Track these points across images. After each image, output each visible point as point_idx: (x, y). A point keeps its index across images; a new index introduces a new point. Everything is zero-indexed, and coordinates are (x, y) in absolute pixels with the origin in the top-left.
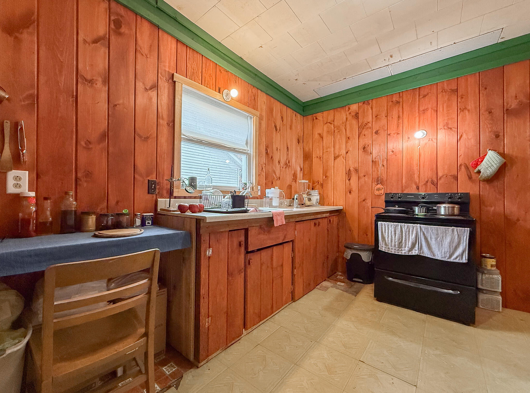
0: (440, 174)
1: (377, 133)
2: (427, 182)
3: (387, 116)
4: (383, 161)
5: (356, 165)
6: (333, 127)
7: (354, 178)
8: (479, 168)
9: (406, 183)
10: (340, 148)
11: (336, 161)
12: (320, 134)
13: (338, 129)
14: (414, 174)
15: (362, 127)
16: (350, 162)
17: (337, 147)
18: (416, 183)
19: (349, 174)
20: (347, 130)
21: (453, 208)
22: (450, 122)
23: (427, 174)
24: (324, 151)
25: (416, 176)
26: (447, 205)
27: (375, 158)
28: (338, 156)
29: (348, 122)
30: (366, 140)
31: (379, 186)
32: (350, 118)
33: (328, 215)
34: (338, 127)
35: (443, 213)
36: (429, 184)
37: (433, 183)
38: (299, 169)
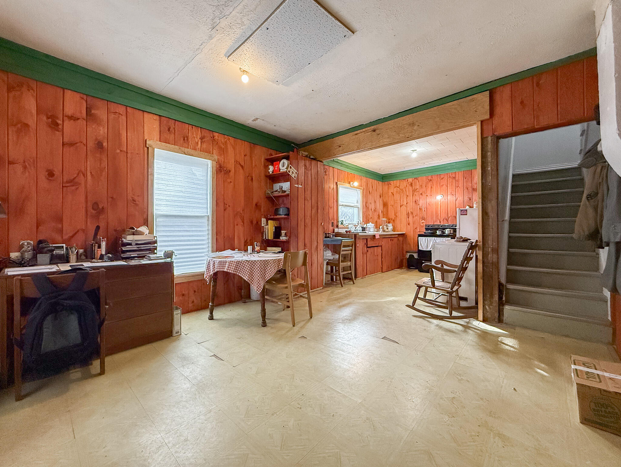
0: (449, 216)
1: (421, 194)
3: (426, 186)
4: (424, 208)
5: (412, 210)
6: (399, 189)
7: (411, 217)
9: (435, 219)
10: (403, 201)
11: (401, 207)
12: (392, 193)
14: (438, 215)
15: (414, 191)
16: (409, 209)
17: (402, 200)
18: (439, 220)
19: (408, 214)
20: (407, 191)
21: (451, 230)
22: (453, 191)
23: (444, 216)
24: (395, 202)
25: (439, 217)
26: (448, 230)
27: (421, 207)
28: (402, 205)
29: (407, 188)
30: (417, 198)
31: (423, 221)
32: (408, 185)
33: (397, 236)
34: (402, 190)
35: (447, 233)
36: (445, 220)
38: (381, 212)
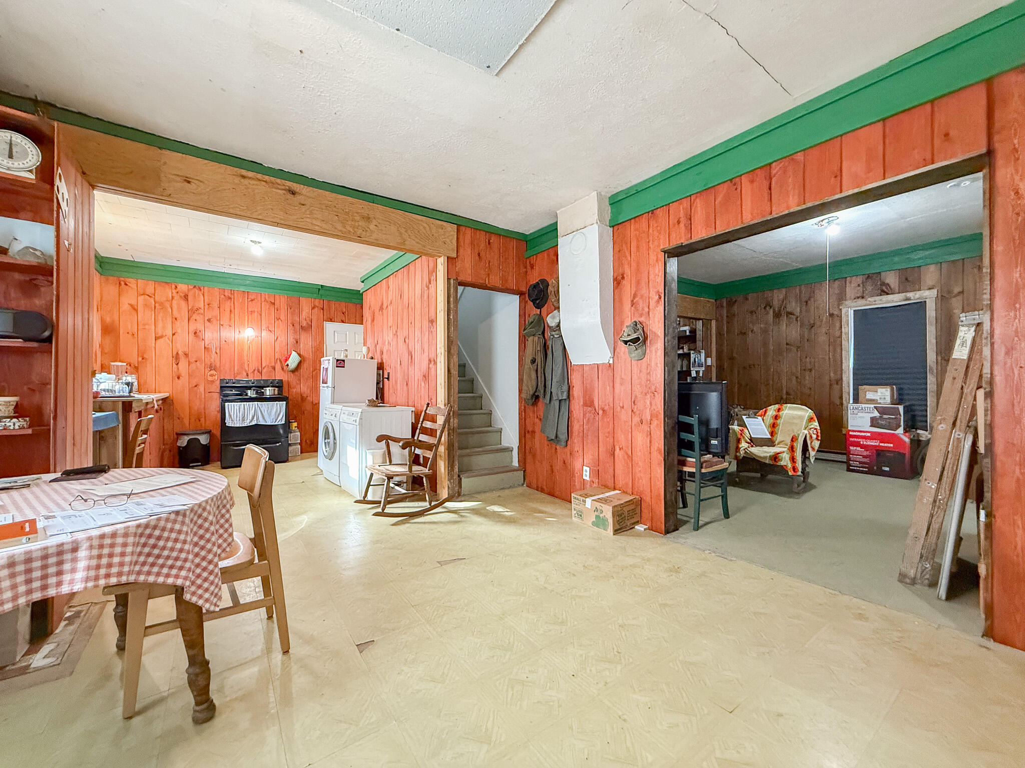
0: (264, 365)
1: (209, 320)
2: (254, 370)
3: (219, 307)
4: (216, 349)
5: (186, 349)
6: (153, 302)
7: (183, 365)
8: (288, 362)
9: (238, 370)
10: (164, 328)
11: (159, 341)
12: (131, 305)
13: (160, 305)
14: (244, 363)
15: (192, 312)
16: (178, 346)
17: (160, 326)
18: (246, 371)
19: (177, 357)
20: (174, 310)
21: (275, 390)
22: (270, 326)
23: (254, 365)
24: (140, 328)
25: (246, 366)
26: (270, 388)
27: (208, 345)
28: (161, 337)
29: (174, 302)
30: (199, 326)
31: (213, 372)
32: (177, 297)
35: (268, 394)
36: (256, 372)
37: (259, 372)
